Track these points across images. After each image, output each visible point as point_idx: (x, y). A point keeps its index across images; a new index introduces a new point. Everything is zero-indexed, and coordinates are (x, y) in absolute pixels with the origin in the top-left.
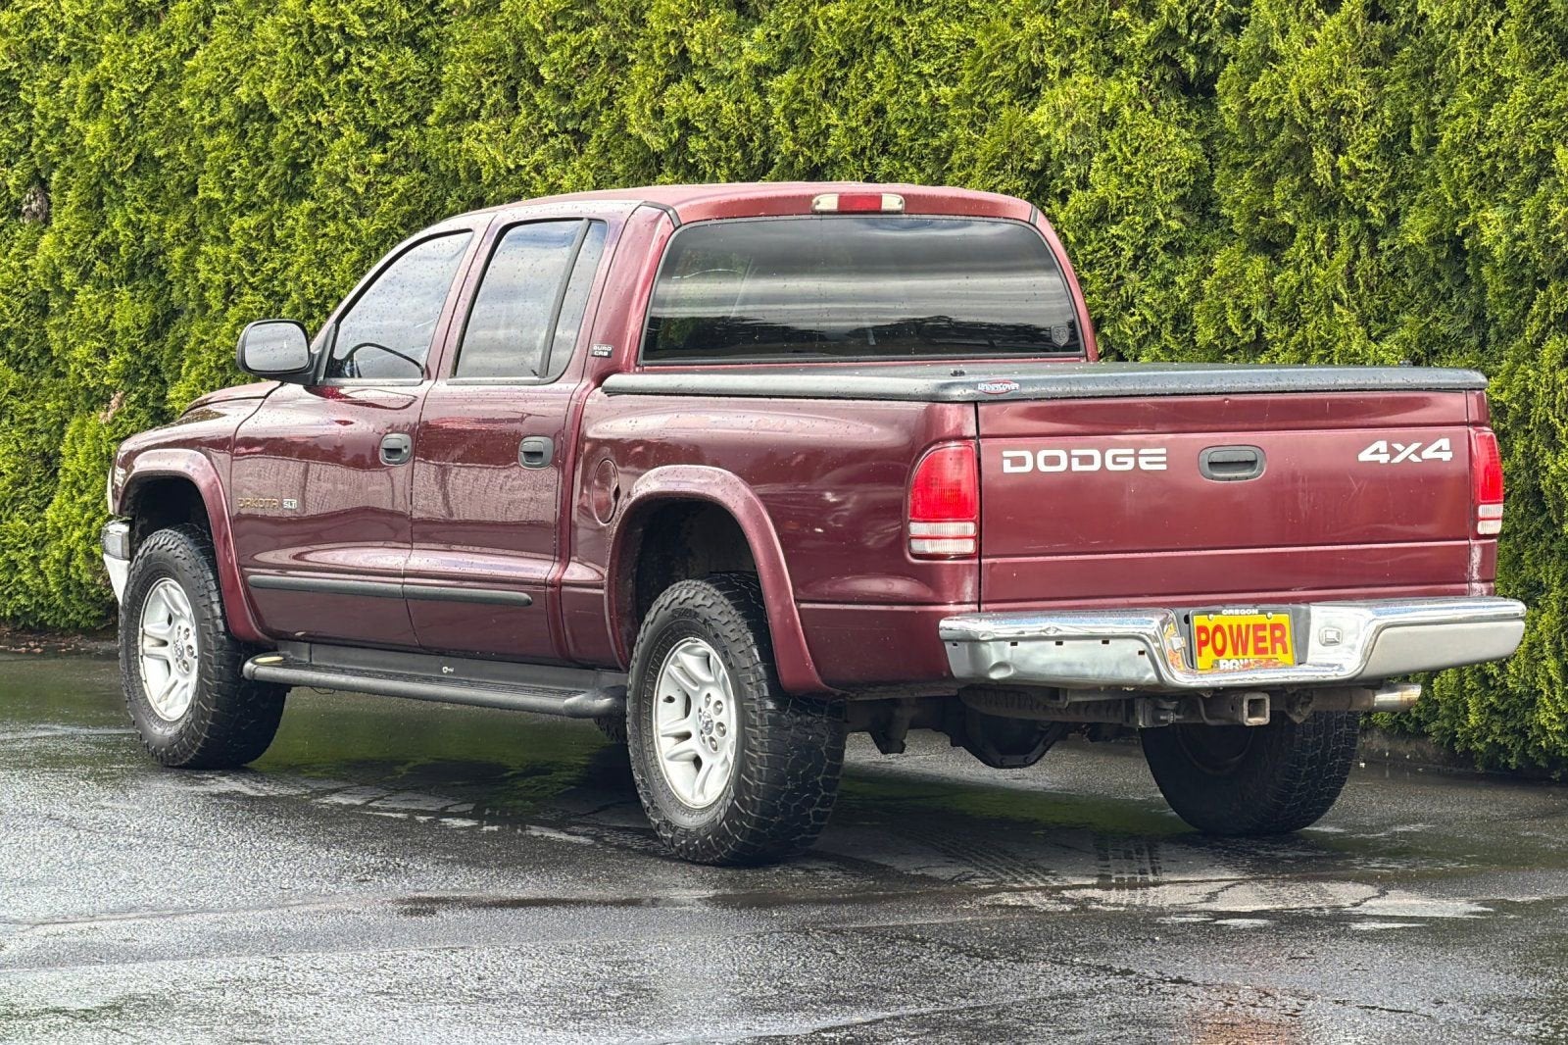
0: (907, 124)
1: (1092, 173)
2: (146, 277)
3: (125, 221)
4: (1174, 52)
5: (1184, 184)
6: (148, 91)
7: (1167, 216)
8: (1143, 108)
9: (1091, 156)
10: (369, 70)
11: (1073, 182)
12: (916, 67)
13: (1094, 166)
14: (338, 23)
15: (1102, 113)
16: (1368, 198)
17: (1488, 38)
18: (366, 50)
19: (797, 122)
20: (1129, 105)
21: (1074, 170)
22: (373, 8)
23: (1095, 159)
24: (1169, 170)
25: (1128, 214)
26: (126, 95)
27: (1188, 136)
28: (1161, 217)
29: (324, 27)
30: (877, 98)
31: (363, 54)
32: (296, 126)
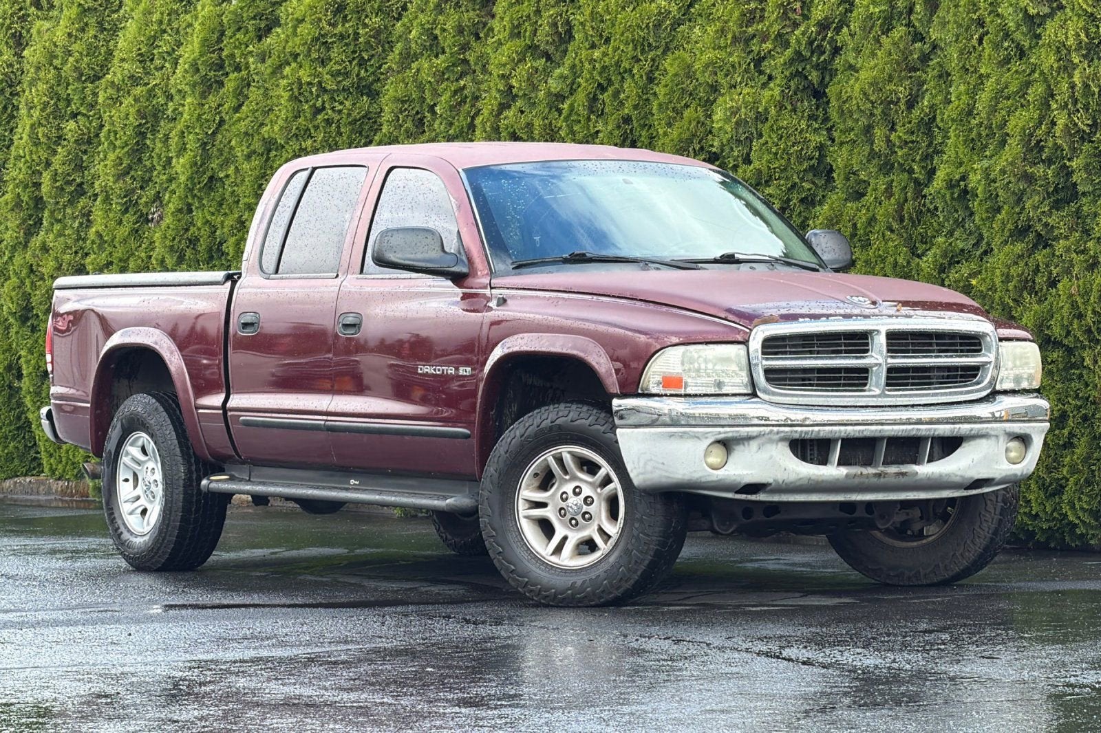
0: (647, 127)
1: (752, 153)
2: (220, 258)
3: (204, 220)
4: (803, 69)
5: (813, 158)
6: (214, 133)
7: (802, 179)
8: (786, 108)
9: (751, 142)
10: (340, 112)
11: (740, 159)
12: (653, 89)
13: (754, 148)
14: (317, 80)
15: (759, 112)
16: (913, 161)
17: (974, 47)
18: (337, 99)
19: (575, 128)
20: (775, 106)
21: (739, 151)
22: (340, 70)
23: (754, 143)
24: (802, 149)
25: (776, 180)
26: (199, 137)
27: (817, 126)
28: (797, 180)
29: (309, 84)
30: (626, 111)
31: (335, 101)
32: (294, 151)
